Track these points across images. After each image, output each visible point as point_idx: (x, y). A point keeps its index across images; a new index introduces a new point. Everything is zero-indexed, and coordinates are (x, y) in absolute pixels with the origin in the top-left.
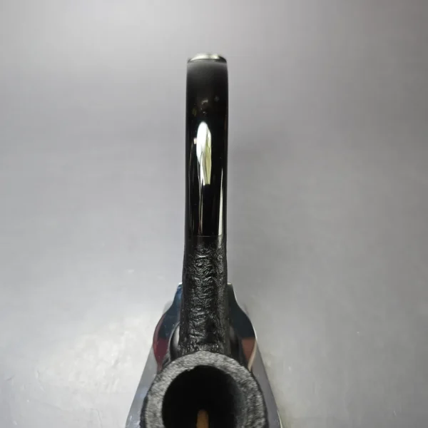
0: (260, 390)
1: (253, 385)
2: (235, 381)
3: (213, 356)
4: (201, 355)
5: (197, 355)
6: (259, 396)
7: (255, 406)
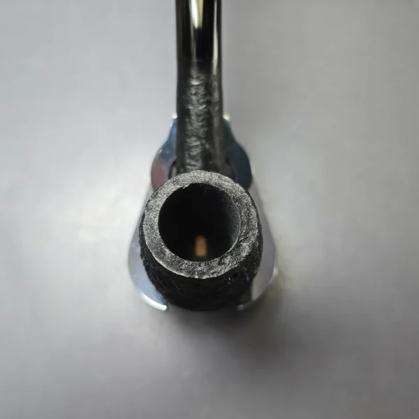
0: (254, 204)
1: (247, 200)
2: (230, 197)
3: (208, 174)
4: (196, 174)
5: (192, 174)
6: (253, 210)
7: (248, 219)
